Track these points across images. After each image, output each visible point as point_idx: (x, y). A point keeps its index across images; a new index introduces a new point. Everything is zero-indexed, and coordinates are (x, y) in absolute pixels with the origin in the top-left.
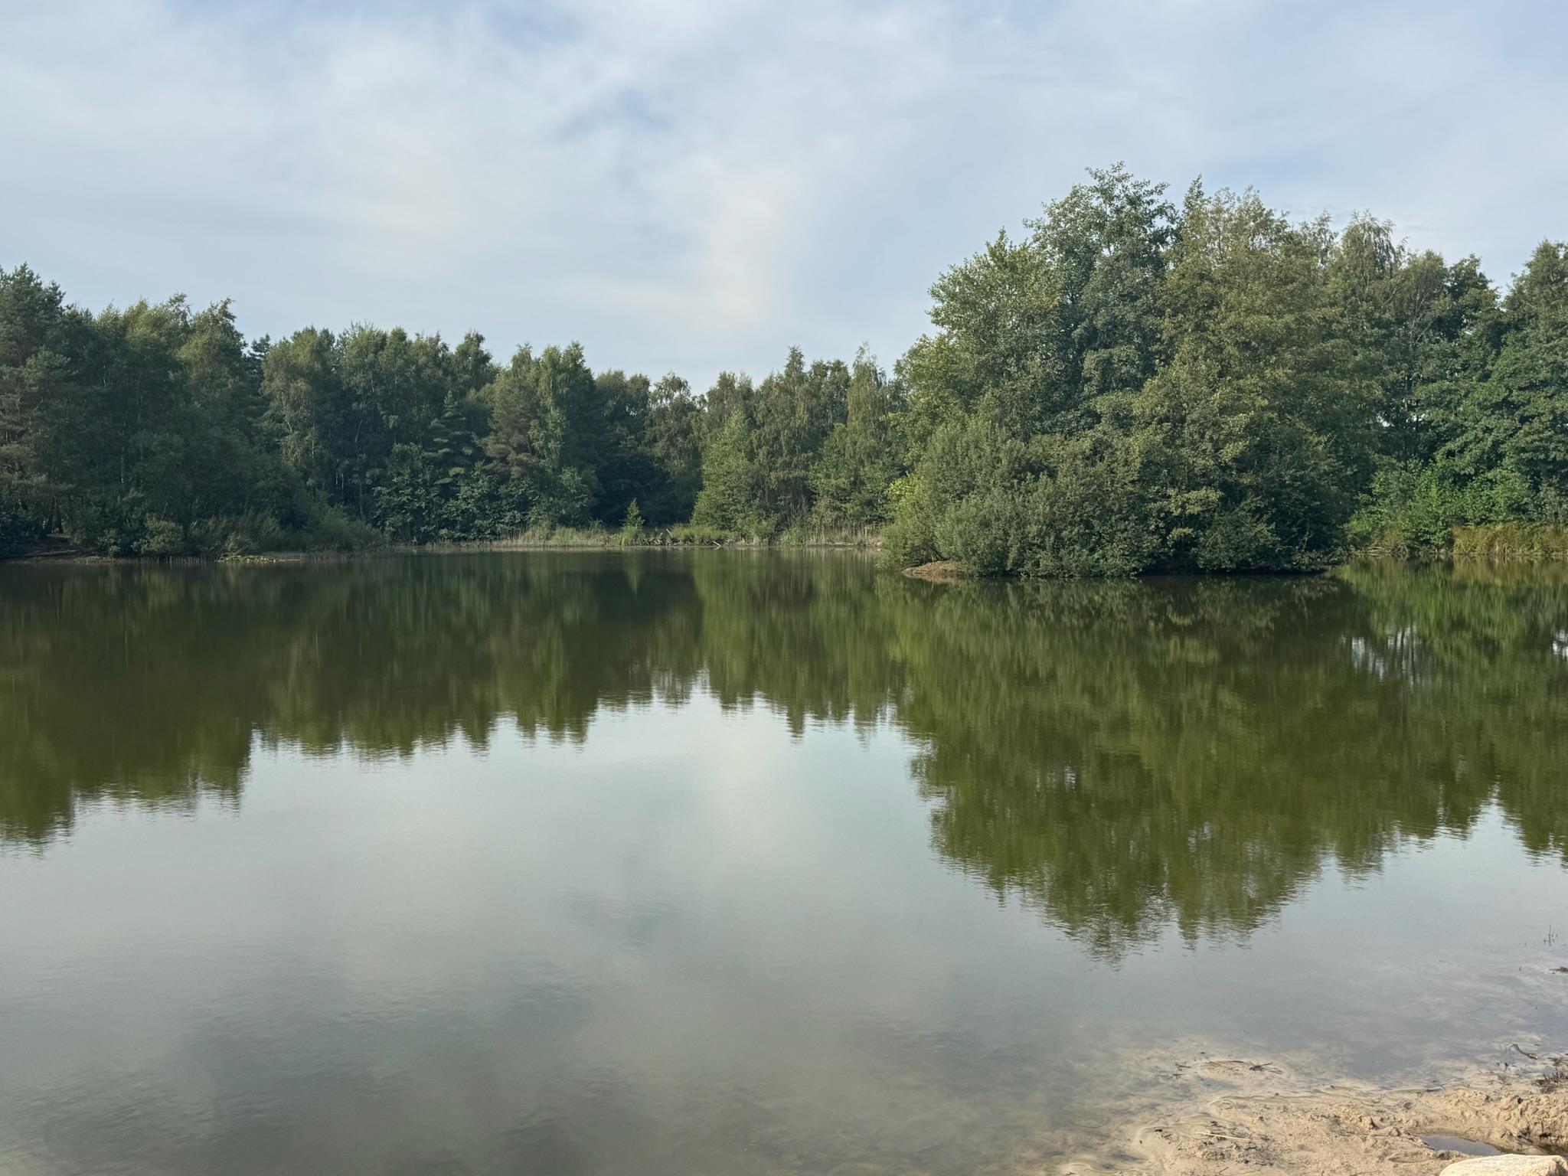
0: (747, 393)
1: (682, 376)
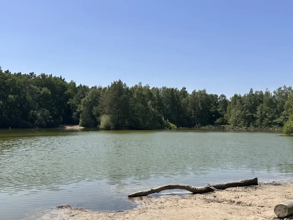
0: (240, 98)
1: (224, 94)
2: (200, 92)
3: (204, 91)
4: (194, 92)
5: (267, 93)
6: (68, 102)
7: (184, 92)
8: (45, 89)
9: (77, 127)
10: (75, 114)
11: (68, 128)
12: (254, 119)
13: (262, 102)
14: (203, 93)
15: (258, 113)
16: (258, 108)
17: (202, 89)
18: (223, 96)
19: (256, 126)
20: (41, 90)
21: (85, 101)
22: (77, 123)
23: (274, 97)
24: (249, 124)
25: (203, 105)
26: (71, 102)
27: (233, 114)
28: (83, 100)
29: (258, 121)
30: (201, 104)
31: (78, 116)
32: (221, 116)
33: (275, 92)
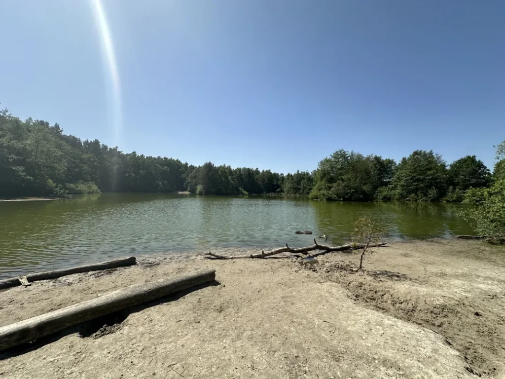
0: (291, 176)
1: (283, 173)
2: (267, 171)
3: (270, 171)
4: (263, 171)
5: (307, 173)
6: (181, 176)
7: (257, 172)
8: (165, 167)
9: (186, 193)
10: (185, 184)
11: (180, 193)
12: (300, 189)
13: (304, 178)
14: (268, 172)
15: (302, 185)
16: (302, 183)
17: (268, 169)
18: (282, 174)
19: (300, 194)
20: (163, 167)
21: (192, 176)
22: (186, 190)
23: (311, 176)
24: (296, 192)
25: (268, 180)
26: (183, 176)
27: (287, 186)
28: (190, 175)
29: (301, 191)
30: (268, 179)
31: (187, 185)
32: (280, 187)
33: (312, 173)
